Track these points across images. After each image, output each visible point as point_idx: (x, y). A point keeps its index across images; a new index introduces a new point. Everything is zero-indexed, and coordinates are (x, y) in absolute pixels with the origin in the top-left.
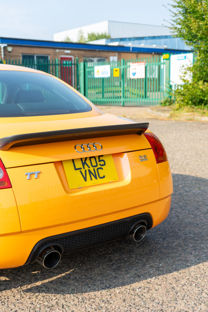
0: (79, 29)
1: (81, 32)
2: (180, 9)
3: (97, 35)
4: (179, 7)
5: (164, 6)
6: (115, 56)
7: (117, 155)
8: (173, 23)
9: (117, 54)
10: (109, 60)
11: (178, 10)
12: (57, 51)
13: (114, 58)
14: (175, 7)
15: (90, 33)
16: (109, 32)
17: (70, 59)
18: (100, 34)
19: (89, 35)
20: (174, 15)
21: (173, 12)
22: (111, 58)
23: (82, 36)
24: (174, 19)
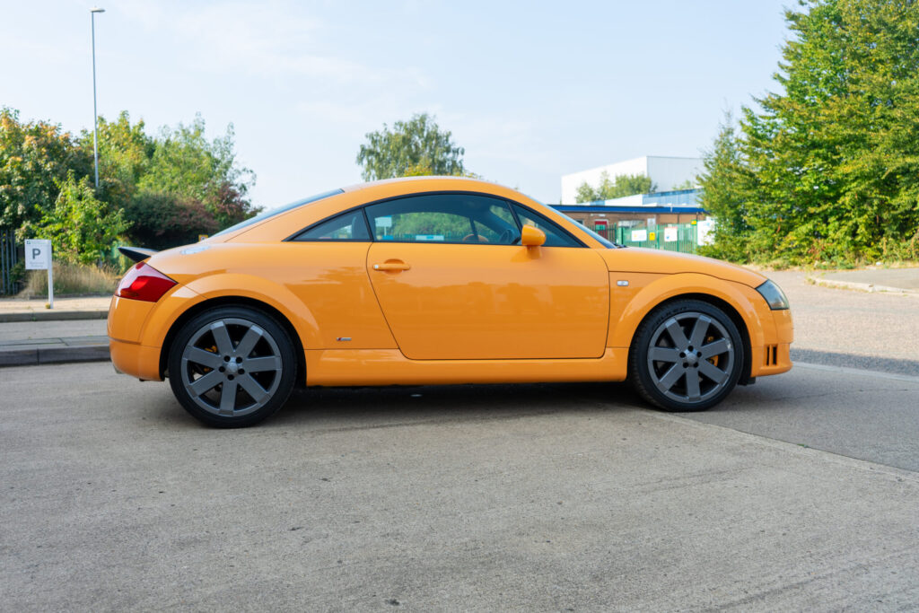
0: (602, 169)
1: (605, 173)
3: (630, 178)
6: (652, 217)
9: (655, 216)
10: (646, 224)
12: (592, 215)
13: (652, 221)
15: (619, 175)
16: (648, 174)
17: (605, 223)
18: (635, 177)
19: (617, 178)
22: (649, 220)
23: (607, 180)
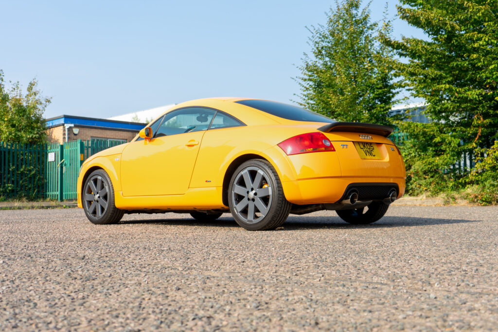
2: (311, 83)
4: (310, 80)
5: (293, 79)
7: (379, 144)
8: (304, 97)
11: (308, 84)
14: (305, 80)
20: (305, 89)
21: (303, 86)
24: (305, 93)
